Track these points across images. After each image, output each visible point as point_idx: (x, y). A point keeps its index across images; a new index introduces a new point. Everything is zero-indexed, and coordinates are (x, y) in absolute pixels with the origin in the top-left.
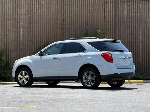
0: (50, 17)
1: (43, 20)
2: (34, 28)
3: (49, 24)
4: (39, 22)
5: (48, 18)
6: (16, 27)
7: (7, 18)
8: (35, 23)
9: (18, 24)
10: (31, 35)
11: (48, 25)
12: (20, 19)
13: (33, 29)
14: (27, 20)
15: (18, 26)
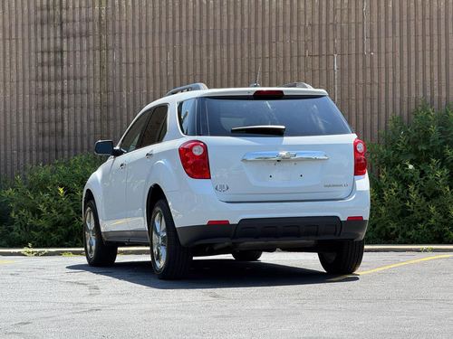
0: (435, 9)
1: (408, 21)
2: (379, 53)
3: (431, 35)
4: (394, 32)
5: (428, 16)
6: (317, 53)
7: (288, 24)
8: (383, 34)
9: (324, 44)
10: (369, 80)
11: (428, 38)
12: (331, 27)
13: (375, 57)
14: (353, 26)
15: (324, 53)
